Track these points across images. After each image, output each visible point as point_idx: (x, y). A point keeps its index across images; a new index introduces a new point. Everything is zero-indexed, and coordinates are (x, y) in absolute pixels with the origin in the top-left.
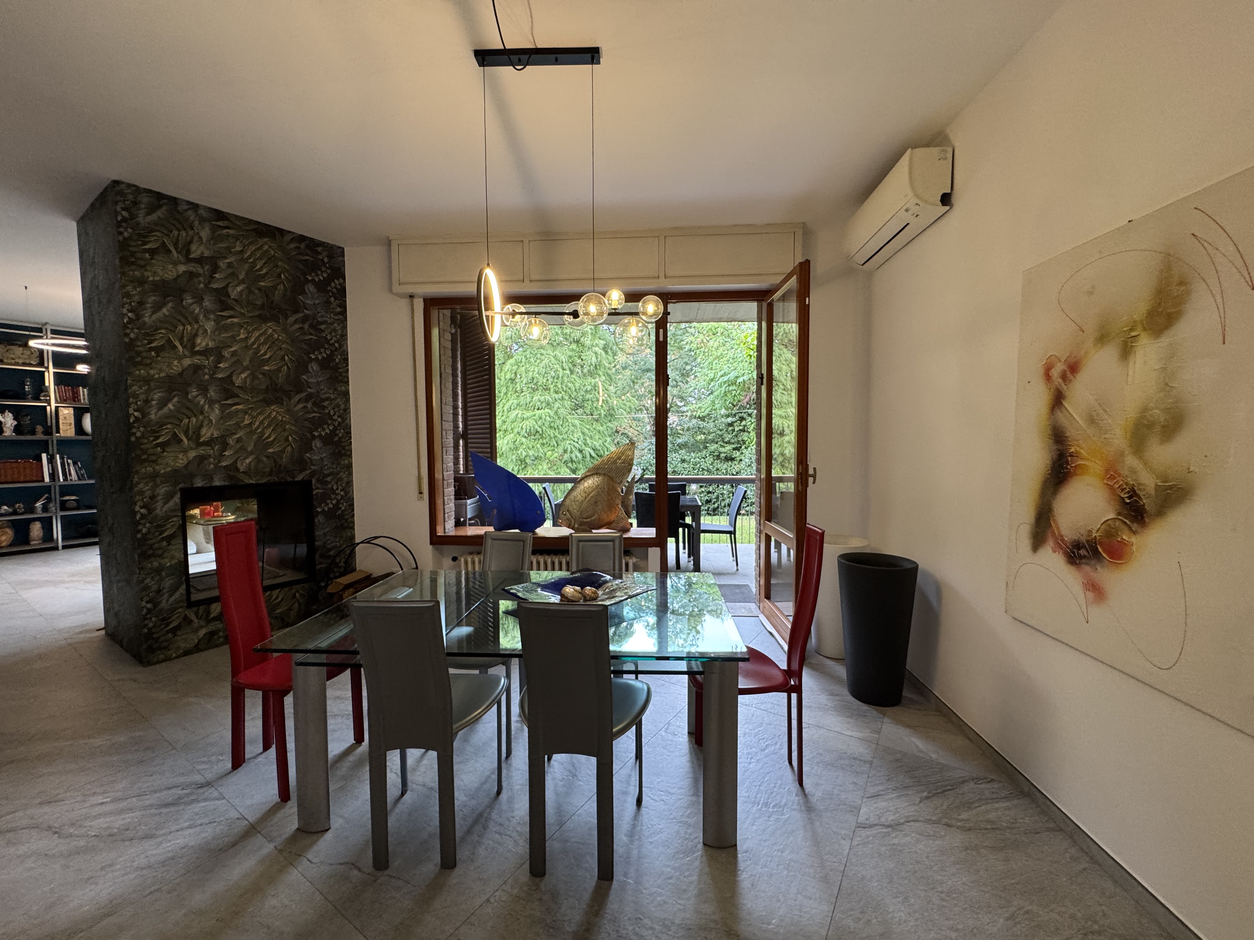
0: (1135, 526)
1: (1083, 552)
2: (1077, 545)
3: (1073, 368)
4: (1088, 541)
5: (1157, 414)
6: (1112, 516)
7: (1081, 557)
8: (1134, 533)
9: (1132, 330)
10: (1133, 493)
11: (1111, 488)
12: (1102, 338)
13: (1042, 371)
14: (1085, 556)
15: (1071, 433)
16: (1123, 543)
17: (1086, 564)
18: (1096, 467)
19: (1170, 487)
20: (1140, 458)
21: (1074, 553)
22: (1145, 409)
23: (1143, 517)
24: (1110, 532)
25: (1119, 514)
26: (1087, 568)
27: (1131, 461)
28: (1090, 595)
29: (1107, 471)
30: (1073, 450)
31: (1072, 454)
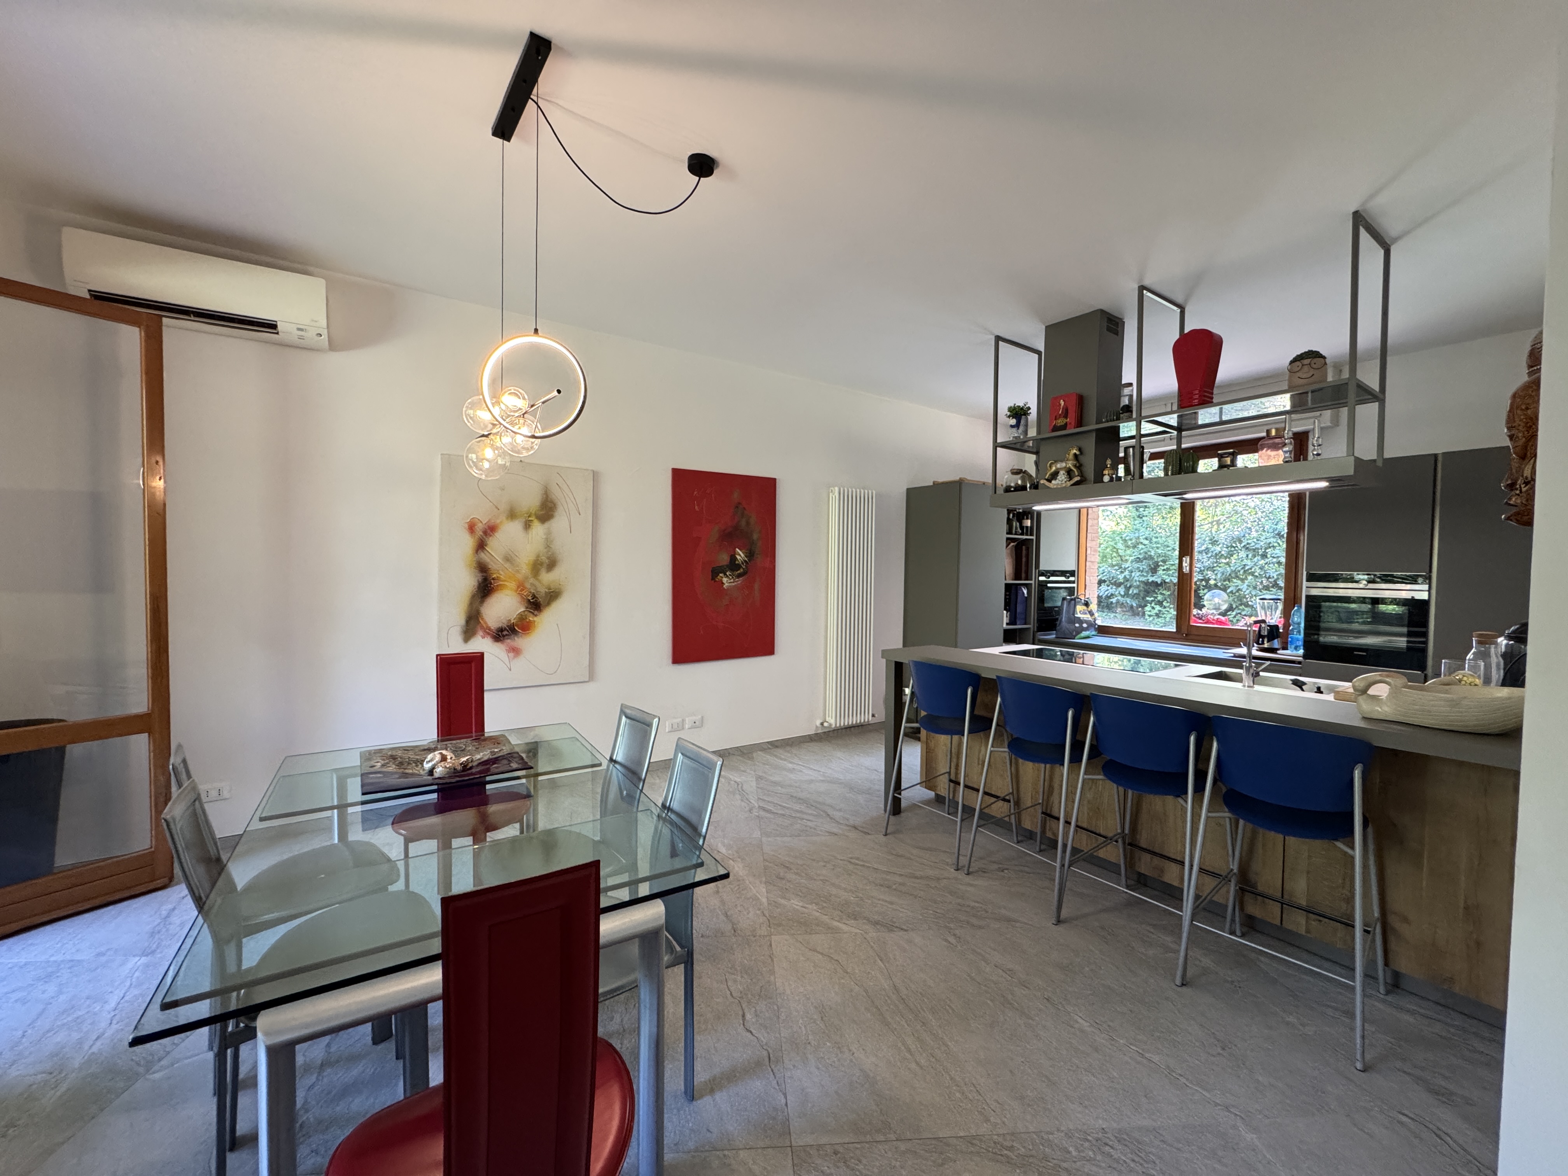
0: (536, 612)
1: (505, 633)
2: (502, 630)
3: (491, 530)
4: (508, 626)
5: (544, 558)
6: (523, 609)
7: (504, 636)
8: (536, 616)
9: (529, 517)
10: (534, 597)
11: (521, 595)
12: (512, 515)
13: (468, 526)
14: (506, 635)
15: (492, 566)
16: (530, 622)
17: (508, 639)
18: (512, 585)
19: (552, 592)
20: (537, 579)
21: (499, 635)
22: (538, 556)
23: (540, 607)
24: (522, 618)
25: (527, 608)
26: (509, 641)
27: (532, 580)
28: (511, 655)
29: (518, 587)
30: (494, 576)
31: (493, 579)
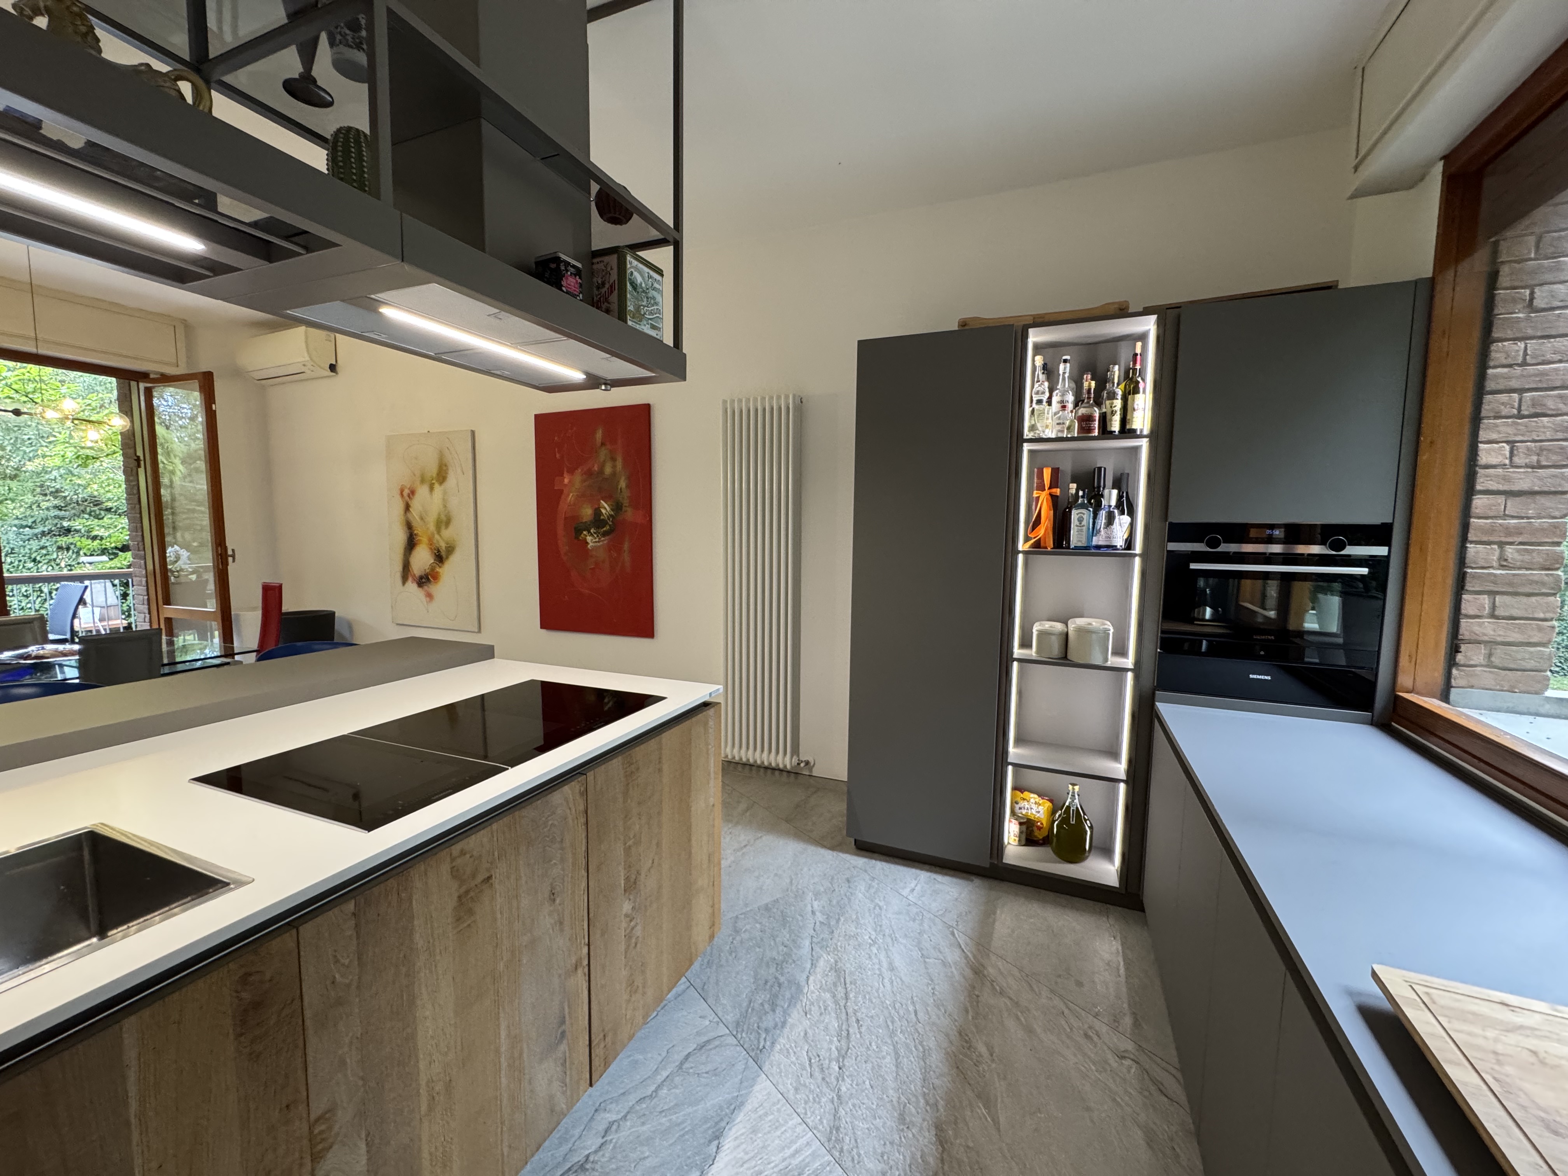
0: (440, 564)
1: (423, 580)
2: (421, 578)
3: (412, 493)
4: (424, 575)
5: (443, 517)
6: (433, 561)
7: (423, 583)
8: (440, 567)
9: (432, 480)
10: (439, 551)
11: (431, 549)
12: (423, 481)
13: (399, 492)
15: (414, 524)
16: (437, 572)
17: (425, 586)
18: (425, 540)
19: (450, 546)
20: (439, 535)
21: (420, 581)
22: (439, 514)
23: (442, 560)
24: (432, 569)
25: (435, 560)
26: (425, 588)
27: (437, 537)
28: (428, 599)
29: (429, 541)
30: (415, 532)
31: (415, 535)
